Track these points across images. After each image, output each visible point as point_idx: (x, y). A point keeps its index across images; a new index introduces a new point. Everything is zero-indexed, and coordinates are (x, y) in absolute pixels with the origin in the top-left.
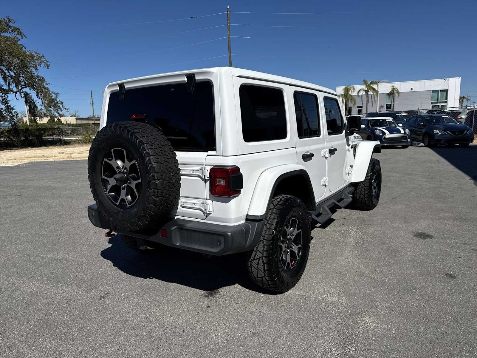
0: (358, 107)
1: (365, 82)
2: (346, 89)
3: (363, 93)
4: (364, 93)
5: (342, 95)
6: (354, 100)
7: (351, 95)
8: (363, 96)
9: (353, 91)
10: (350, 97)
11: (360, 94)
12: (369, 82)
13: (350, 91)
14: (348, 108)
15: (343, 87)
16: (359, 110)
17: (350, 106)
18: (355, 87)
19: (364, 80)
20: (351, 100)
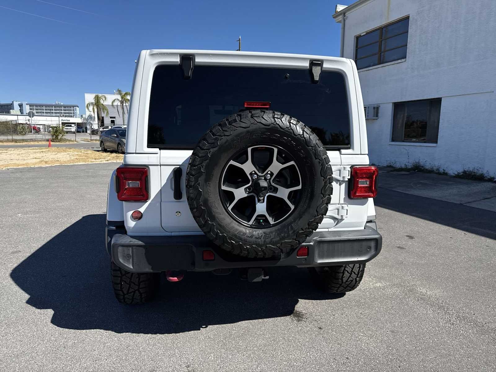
0: (111, 118)
1: (120, 92)
2: (96, 98)
3: (117, 103)
4: (119, 104)
5: (92, 103)
6: (106, 110)
7: (103, 104)
8: (118, 107)
9: (104, 99)
10: (102, 106)
11: (115, 104)
12: (124, 93)
13: (101, 99)
14: (100, 117)
15: (93, 96)
16: (111, 121)
17: (102, 116)
18: (107, 96)
19: (118, 90)
20: (103, 110)
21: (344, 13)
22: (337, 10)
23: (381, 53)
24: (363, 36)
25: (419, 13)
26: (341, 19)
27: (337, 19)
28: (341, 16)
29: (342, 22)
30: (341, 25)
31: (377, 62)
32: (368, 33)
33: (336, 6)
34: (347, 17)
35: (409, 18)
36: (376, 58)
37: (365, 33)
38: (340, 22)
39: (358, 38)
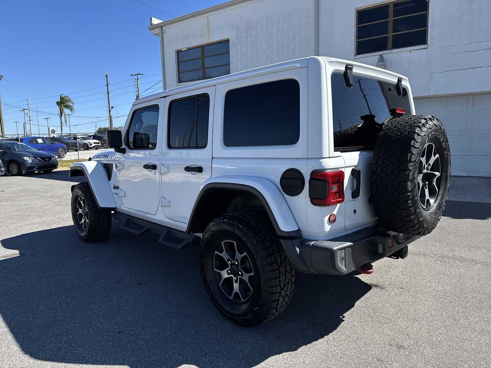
21: (160, 26)
22: (152, 23)
23: (204, 69)
24: (183, 51)
25: (237, 39)
26: (158, 32)
27: (153, 31)
28: (158, 29)
29: (160, 34)
30: (159, 38)
31: (201, 77)
32: (189, 49)
33: (151, 19)
34: (165, 31)
35: (229, 41)
36: (200, 73)
37: (186, 49)
38: (157, 35)
39: (178, 52)
